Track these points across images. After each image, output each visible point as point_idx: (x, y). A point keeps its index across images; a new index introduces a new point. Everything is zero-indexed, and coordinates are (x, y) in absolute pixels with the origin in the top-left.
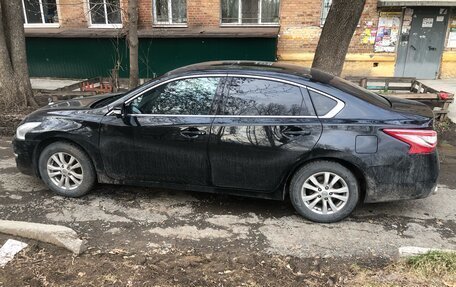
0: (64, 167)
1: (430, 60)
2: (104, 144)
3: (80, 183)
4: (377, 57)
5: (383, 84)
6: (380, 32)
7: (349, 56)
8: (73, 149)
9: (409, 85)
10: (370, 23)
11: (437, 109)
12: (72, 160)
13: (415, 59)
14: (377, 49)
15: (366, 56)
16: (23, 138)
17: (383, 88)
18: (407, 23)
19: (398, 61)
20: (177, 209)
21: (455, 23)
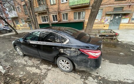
1: (117, 26)
4: (105, 25)
5: (104, 31)
6: (106, 20)
7: (94, 25)
9: (110, 31)
10: (104, 18)
11: (114, 37)
13: (113, 25)
14: (105, 23)
15: (102, 25)
17: (104, 32)
18: (112, 18)
19: (109, 26)
21: (124, 17)
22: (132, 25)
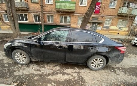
0: (20, 57)
2: (32, 50)
3: (26, 61)
6: (87, 26)
8: (22, 52)
12: (22, 55)
16: (6, 48)
18: (91, 25)
20: (55, 68)
21: (99, 25)
22: (103, 31)
